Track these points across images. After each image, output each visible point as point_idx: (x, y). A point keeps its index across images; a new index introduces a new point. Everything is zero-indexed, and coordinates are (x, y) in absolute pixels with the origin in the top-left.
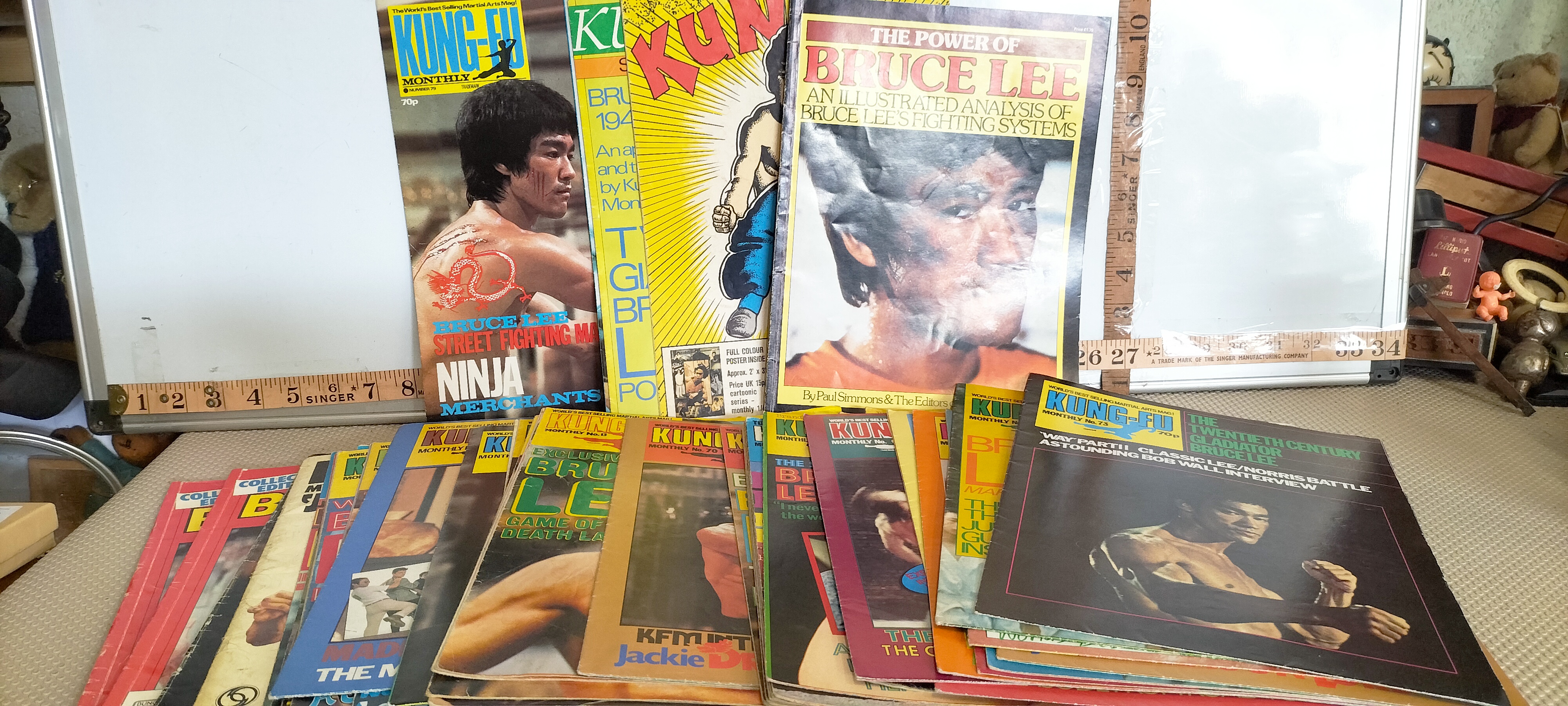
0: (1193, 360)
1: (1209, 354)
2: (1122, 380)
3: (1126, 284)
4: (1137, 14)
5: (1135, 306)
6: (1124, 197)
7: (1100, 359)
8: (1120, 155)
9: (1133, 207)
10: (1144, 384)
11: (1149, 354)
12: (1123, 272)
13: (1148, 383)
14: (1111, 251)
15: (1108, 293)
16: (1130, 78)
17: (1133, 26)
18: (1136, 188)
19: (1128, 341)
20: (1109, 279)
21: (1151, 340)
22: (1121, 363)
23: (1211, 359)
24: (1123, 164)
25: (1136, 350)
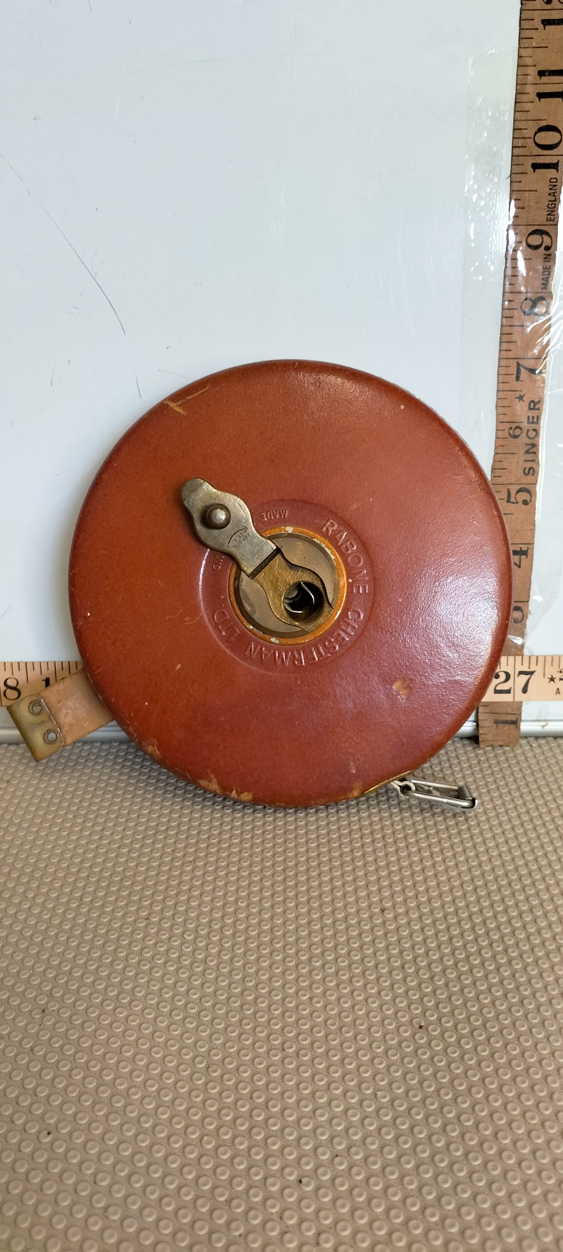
2: (510, 717)
3: (521, 571)
4: (544, 123)
5: (532, 606)
6: (517, 432)
8: (514, 364)
9: (532, 449)
10: (544, 723)
11: (552, 679)
12: (516, 552)
13: (550, 723)
16: (530, 234)
17: (538, 145)
18: (538, 418)
19: (519, 658)
21: (556, 659)
22: (508, 692)
24: (518, 378)
25: (532, 673)
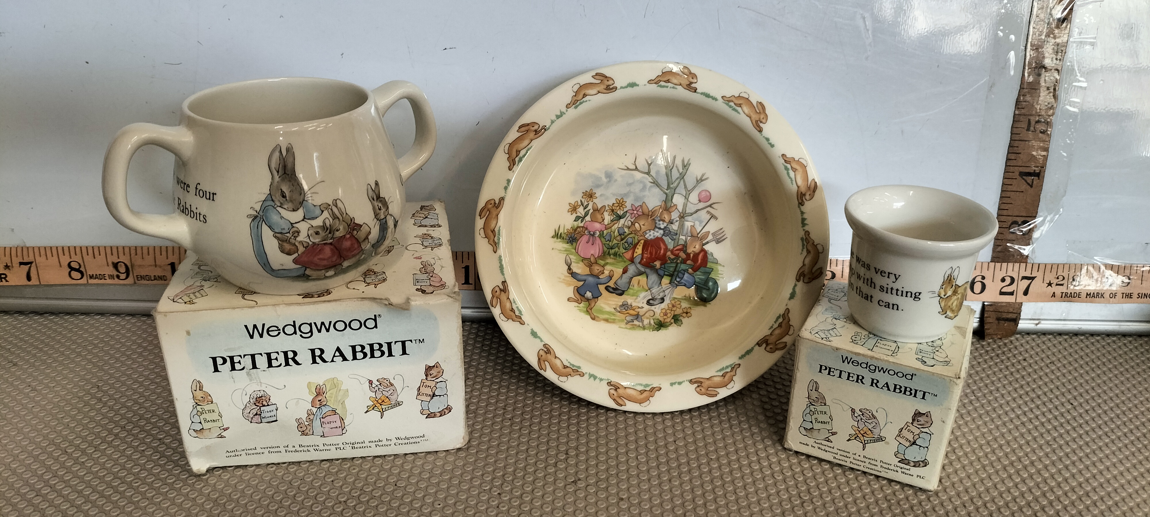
0: (1107, 295)
1: (1128, 290)
2: (1010, 316)
3: (1031, 191)
7: (984, 287)
10: (1037, 322)
11: (1050, 284)
12: (1029, 174)
13: (1042, 322)
14: (1016, 144)
15: (1005, 200)
18: (1063, 60)
19: (1023, 265)
20: (1008, 182)
21: (1055, 267)
22: (1011, 294)
23: (1129, 296)
25: (1032, 278)
